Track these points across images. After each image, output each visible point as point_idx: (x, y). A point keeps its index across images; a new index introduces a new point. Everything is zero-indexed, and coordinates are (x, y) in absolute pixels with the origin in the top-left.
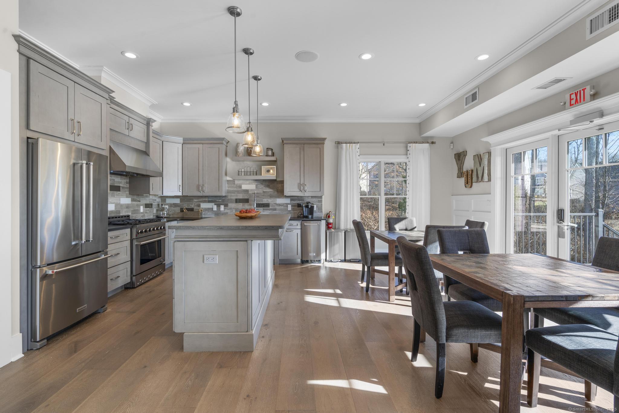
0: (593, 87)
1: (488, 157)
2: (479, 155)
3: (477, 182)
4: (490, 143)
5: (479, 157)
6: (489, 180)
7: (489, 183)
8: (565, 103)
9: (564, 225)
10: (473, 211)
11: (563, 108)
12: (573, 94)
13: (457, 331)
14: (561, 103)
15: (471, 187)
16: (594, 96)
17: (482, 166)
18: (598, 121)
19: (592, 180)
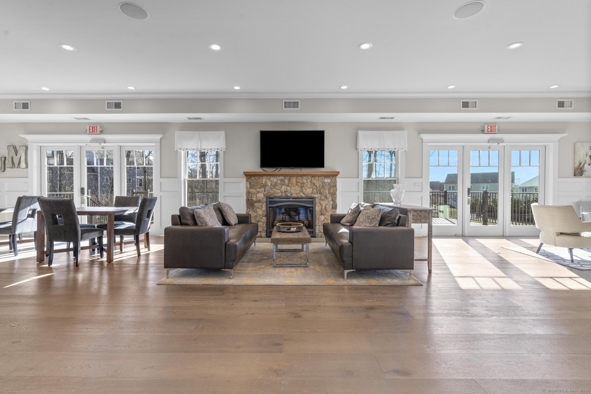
0: (101, 127)
1: (25, 149)
2: (14, 147)
3: (12, 168)
4: (27, 139)
5: (15, 148)
6: (27, 167)
7: (27, 169)
8: (86, 130)
9: (85, 197)
10: (6, 191)
11: (85, 133)
12: (91, 127)
13: (85, 235)
14: (84, 129)
15: (4, 171)
16: (101, 132)
17: (19, 155)
18: (103, 144)
19: (57, 172)
